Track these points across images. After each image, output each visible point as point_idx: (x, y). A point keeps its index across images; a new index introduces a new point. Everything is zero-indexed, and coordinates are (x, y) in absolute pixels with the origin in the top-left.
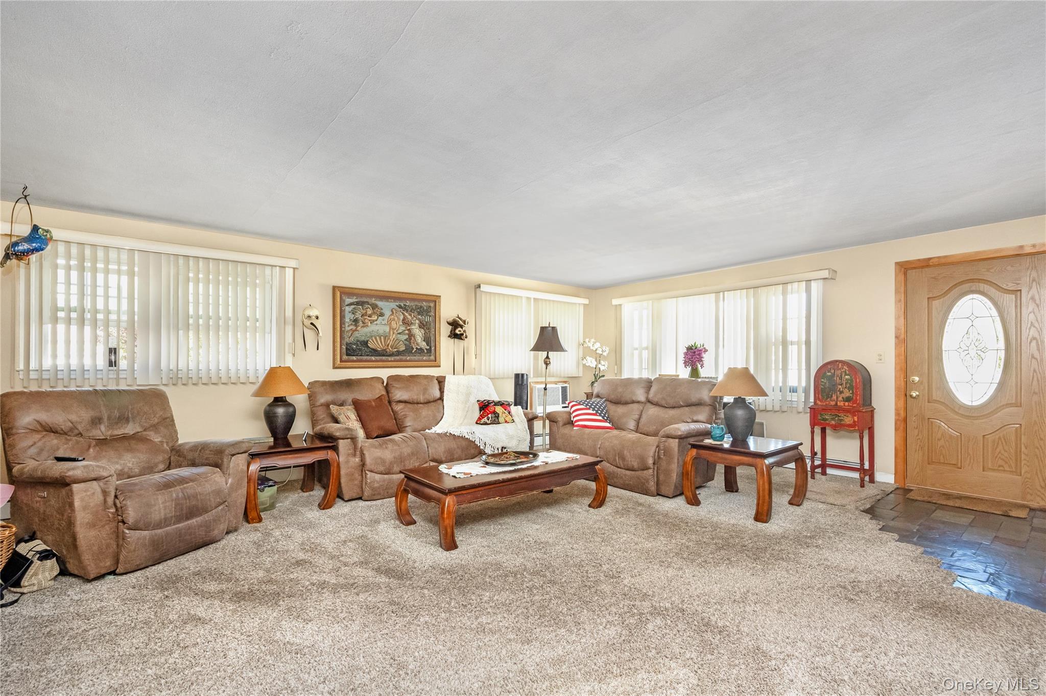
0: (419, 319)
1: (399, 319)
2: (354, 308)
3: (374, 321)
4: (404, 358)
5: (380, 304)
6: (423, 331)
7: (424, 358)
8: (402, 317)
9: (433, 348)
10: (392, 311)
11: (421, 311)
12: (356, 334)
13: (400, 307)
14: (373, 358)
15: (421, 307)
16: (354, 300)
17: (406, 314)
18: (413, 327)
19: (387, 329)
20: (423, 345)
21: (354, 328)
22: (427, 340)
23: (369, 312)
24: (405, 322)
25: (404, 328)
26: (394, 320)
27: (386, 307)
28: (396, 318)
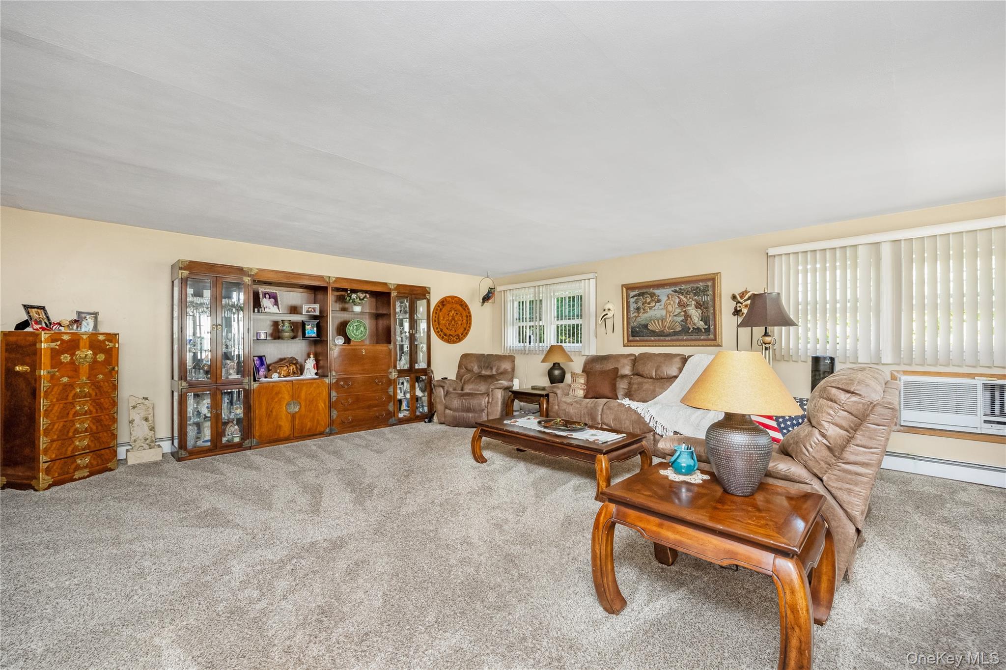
0: (695, 300)
1: (674, 302)
2: (637, 299)
3: (652, 307)
4: (680, 337)
5: (657, 292)
6: (700, 311)
7: (702, 337)
8: (677, 301)
9: (712, 327)
10: (668, 296)
11: (697, 292)
12: (639, 319)
13: (675, 291)
14: (652, 338)
15: (697, 288)
16: (636, 292)
17: (682, 297)
18: (689, 308)
19: (664, 312)
20: (701, 325)
21: (636, 314)
22: (705, 319)
23: (648, 300)
24: (681, 305)
25: (680, 311)
26: (670, 304)
27: (662, 293)
28: (672, 302)
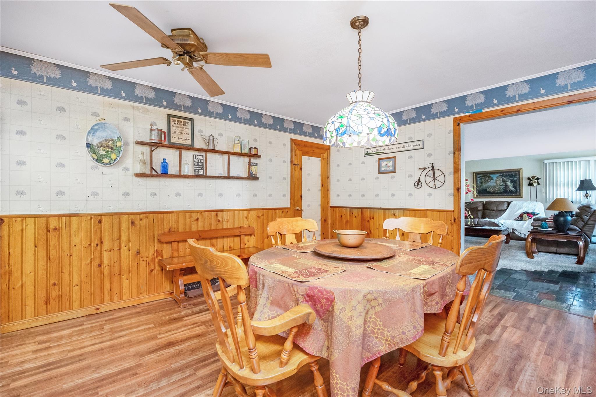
0: (510, 179)
1: (500, 180)
2: (481, 178)
3: (489, 182)
4: (503, 194)
5: (491, 175)
6: (512, 184)
7: (514, 194)
8: (502, 179)
9: (518, 190)
10: (497, 178)
11: (511, 176)
12: (482, 187)
13: (501, 175)
14: (489, 195)
15: (511, 174)
16: (481, 175)
17: (504, 178)
18: (507, 183)
19: (495, 184)
20: (513, 189)
21: (481, 185)
22: (515, 187)
23: (487, 179)
24: (503, 181)
25: (503, 183)
26: (498, 181)
27: (494, 177)
28: (499, 180)
